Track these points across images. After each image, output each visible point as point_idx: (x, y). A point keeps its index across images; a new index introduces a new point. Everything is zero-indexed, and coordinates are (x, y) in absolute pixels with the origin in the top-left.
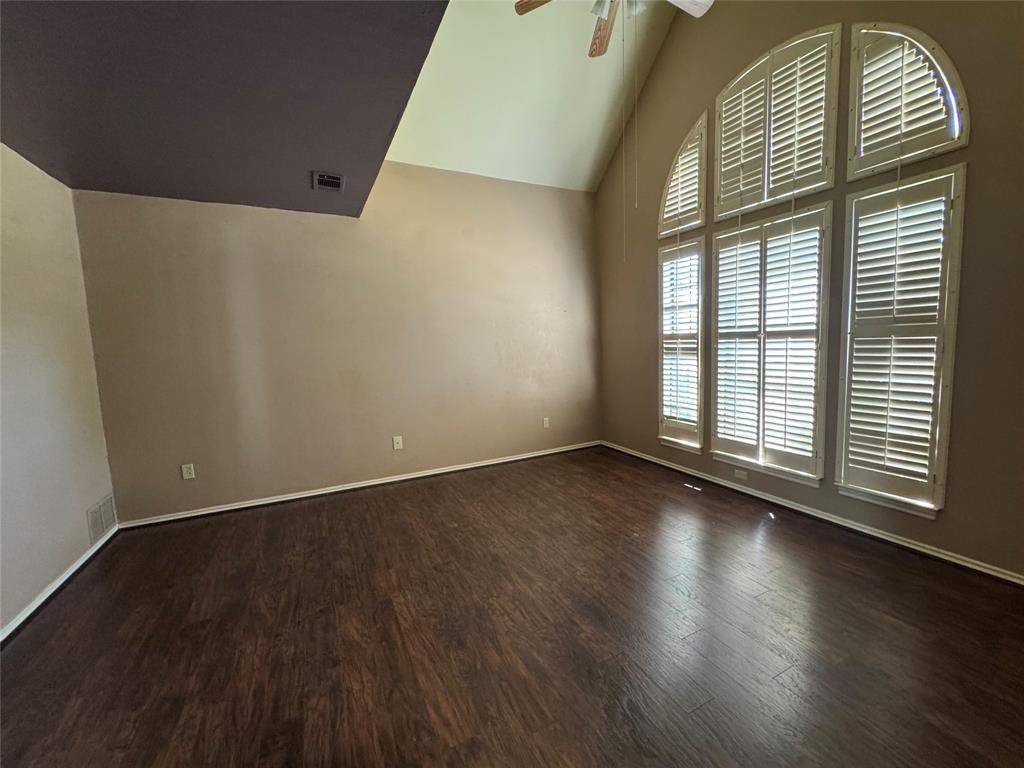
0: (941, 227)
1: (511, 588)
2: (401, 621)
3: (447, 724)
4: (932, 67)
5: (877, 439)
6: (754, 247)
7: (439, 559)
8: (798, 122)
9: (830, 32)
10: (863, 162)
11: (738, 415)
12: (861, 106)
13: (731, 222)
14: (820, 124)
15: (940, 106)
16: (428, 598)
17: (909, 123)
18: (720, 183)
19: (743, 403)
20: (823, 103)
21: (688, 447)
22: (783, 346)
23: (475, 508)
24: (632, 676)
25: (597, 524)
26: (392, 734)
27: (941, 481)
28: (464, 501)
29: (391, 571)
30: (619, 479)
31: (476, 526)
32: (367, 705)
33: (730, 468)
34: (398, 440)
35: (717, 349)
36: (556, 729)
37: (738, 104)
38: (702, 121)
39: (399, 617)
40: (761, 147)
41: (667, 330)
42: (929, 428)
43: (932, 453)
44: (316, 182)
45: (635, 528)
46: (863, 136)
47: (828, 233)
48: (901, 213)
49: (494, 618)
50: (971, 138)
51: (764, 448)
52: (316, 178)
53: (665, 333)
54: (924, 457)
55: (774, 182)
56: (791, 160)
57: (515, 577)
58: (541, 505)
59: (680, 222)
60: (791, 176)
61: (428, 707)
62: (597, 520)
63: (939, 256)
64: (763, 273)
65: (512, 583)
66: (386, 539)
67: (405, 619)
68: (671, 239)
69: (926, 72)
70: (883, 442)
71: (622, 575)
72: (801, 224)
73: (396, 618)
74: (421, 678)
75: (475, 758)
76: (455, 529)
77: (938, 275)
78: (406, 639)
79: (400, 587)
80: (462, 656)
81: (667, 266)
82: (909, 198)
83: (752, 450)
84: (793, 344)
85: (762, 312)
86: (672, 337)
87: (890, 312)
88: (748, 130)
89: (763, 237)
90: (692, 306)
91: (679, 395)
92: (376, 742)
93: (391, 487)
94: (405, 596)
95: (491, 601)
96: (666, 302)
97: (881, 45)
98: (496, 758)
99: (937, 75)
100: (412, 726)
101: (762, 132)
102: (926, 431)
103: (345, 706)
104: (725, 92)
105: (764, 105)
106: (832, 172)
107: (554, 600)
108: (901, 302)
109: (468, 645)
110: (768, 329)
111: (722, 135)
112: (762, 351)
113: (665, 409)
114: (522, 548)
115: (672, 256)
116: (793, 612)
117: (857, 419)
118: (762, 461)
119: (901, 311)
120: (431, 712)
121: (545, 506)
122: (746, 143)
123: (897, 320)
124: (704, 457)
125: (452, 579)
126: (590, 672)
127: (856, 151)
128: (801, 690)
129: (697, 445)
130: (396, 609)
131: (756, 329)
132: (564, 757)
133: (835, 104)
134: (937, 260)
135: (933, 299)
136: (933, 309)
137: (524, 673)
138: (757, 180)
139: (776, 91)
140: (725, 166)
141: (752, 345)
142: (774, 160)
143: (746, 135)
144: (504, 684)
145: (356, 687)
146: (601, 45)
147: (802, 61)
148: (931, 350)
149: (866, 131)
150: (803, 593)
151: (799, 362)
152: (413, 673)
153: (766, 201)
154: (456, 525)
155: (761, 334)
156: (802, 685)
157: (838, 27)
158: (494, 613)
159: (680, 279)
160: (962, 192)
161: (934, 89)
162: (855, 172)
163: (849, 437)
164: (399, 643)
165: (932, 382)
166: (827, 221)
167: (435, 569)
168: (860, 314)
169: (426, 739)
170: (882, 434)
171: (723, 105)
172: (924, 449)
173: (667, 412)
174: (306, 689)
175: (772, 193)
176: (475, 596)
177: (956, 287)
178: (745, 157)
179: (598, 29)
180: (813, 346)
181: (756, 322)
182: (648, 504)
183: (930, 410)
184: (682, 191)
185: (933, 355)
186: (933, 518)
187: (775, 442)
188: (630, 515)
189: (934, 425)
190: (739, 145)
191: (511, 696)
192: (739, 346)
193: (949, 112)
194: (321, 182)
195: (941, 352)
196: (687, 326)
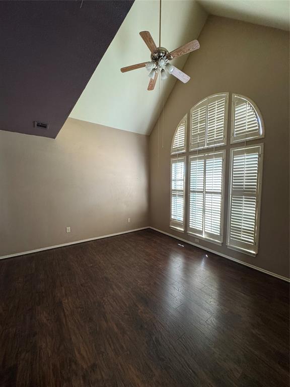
0: (257, 162)
1: (113, 292)
2: (66, 311)
3: (83, 358)
4: (254, 112)
5: (238, 230)
6: (202, 162)
7: (83, 281)
8: (216, 122)
9: (226, 95)
10: (235, 139)
11: (196, 220)
12: (235, 120)
13: (195, 153)
14: (222, 124)
15: (257, 124)
16: (78, 300)
17: (248, 128)
18: (191, 138)
19: (198, 215)
20: (223, 117)
21: (180, 230)
22: (211, 197)
23: (100, 257)
24: (157, 327)
25: (146, 262)
26: (58, 366)
27: (257, 244)
28: (95, 254)
29: (63, 288)
30: (155, 242)
31: (100, 265)
32: (48, 354)
33: (194, 238)
34: (69, 229)
35: (190, 196)
36: (127, 354)
37: (197, 113)
38: (186, 116)
39: (65, 309)
40: (204, 128)
41: (173, 188)
42: (254, 227)
43: (255, 235)
44: (36, 125)
45: (160, 263)
46: (235, 130)
47: (225, 160)
48: (246, 156)
49: (105, 306)
50: (265, 136)
51: (205, 232)
52: (36, 124)
53: (173, 189)
54: (252, 236)
55: (209, 141)
56: (214, 134)
57: (114, 287)
58: (126, 254)
59: (178, 150)
60: (213, 140)
61: (76, 351)
62: (147, 260)
63: (256, 172)
64: (205, 171)
65: (113, 290)
66: (61, 273)
67: (67, 310)
68: (175, 156)
69: (253, 113)
70: (240, 231)
71: (155, 283)
72: (216, 156)
73: (63, 310)
74: (73, 338)
75: (94, 372)
76: (92, 267)
77: (256, 178)
78: (68, 319)
79: (66, 295)
80: (91, 325)
81: (173, 165)
82: (249, 152)
83: (201, 232)
84: (214, 196)
85: (205, 184)
86: (175, 190)
87: (243, 188)
88: (201, 122)
89: (205, 158)
90: (182, 180)
91: (177, 212)
92: (51, 371)
93: (64, 248)
94: (68, 299)
95: (104, 298)
96: (173, 178)
97: (240, 102)
98: (103, 371)
99: (256, 114)
100: (68, 361)
101: (204, 124)
102: (253, 228)
103: (38, 355)
104: (193, 108)
105: (206, 115)
106: (226, 140)
107: (129, 296)
108: (246, 185)
109: (94, 320)
110: (206, 191)
111: (192, 122)
112: (204, 197)
113: (172, 216)
114: (117, 274)
115: (175, 162)
116: (212, 295)
117: (233, 223)
118: (204, 236)
119: (246, 188)
120: (77, 353)
121: (127, 255)
122: (200, 126)
123: (245, 191)
124: (185, 234)
125: (89, 290)
126: (142, 326)
127: (233, 134)
128: (214, 326)
129: (183, 230)
130: (64, 306)
131: (202, 190)
132: (130, 366)
133: (227, 118)
134: (256, 173)
135: (255, 185)
136: (255, 188)
137: (116, 330)
138: (203, 139)
139: (209, 111)
140: (193, 133)
141: (201, 195)
142: (209, 133)
143: (200, 124)
144: (108, 336)
145: (44, 345)
146: (152, 86)
147: (217, 102)
148: (254, 202)
149: (236, 128)
150: (216, 286)
151: (215, 203)
152: (70, 335)
153: (206, 147)
154: (91, 265)
155: (204, 192)
156: (215, 324)
157: (228, 93)
158: (105, 304)
159: (178, 170)
160: (263, 152)
161: (255, 119)
162: (232, 142)
163: (231, 229)
164: (64, 322)
165: (254, 212)
166: (224, 156)
167: (82, 285)
168: (234, 188)
169: (74, 366)
170: (240, 228)
171: (193, 112)
172: (252, 234)
173: (173, 217)
174: (20, 350)
175: (208, 144)
176: (98, 297)
177: (261, 183)
178: (200, 131)
179: (151, 82)
180: (220, 197)
181: (203, 188)
182: (165, 253)
183: (254, 221)
184: (179, 139)
185: (255, 203)
186: (255, 256)
187: (208, 230)
188: (159, 258)
189: (255, 226)
190: (198, 127)
191: (111, 342)
192: (197, 195)
193: (259, 127)
194: (38, 125)
195: (257, 202)
196: (180, 187)
